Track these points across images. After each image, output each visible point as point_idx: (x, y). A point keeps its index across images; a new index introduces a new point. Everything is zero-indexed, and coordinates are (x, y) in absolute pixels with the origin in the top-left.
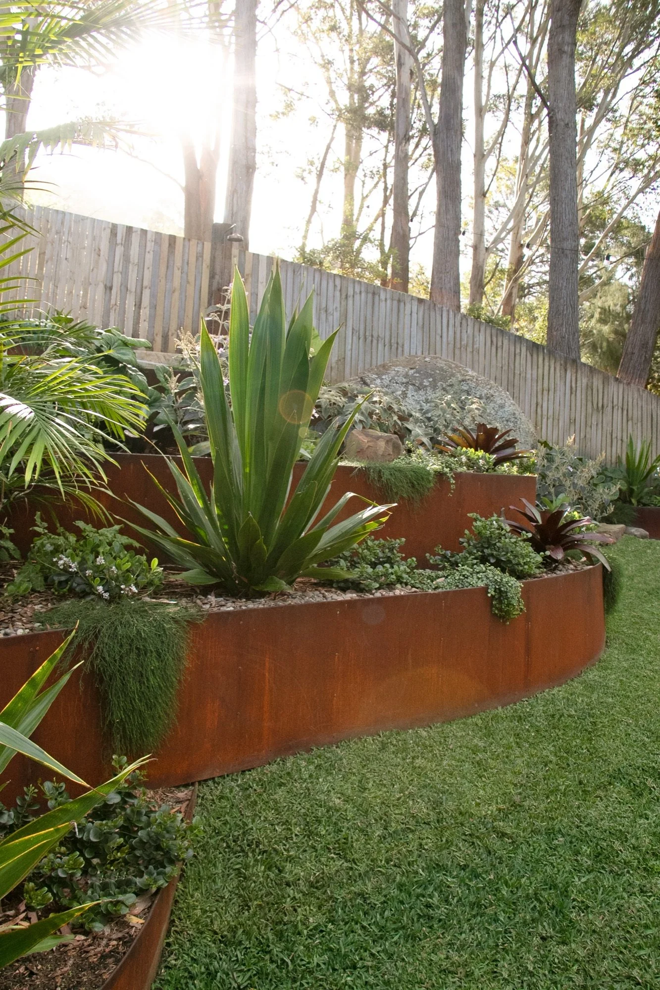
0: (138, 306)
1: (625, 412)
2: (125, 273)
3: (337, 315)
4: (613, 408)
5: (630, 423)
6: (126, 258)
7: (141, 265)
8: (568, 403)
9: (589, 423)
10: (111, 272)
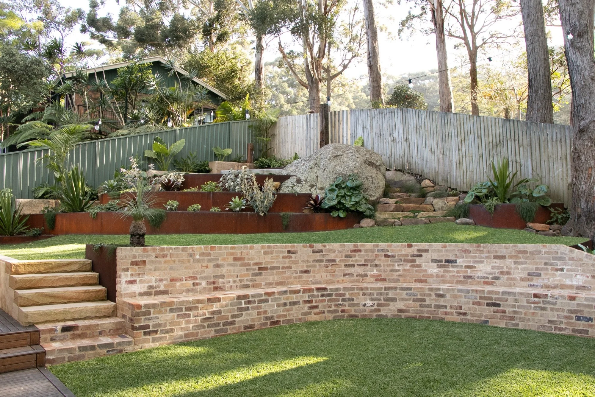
0: (314, 144)
1: (517, 142)
2: (310, 133)
3: (369, 128)
4: (507, 141)
5: (521, 149)
6: (310, 128)
7: (314, 129)
8: (477, 145)
9: (491, 154)
10: (307, 134)
